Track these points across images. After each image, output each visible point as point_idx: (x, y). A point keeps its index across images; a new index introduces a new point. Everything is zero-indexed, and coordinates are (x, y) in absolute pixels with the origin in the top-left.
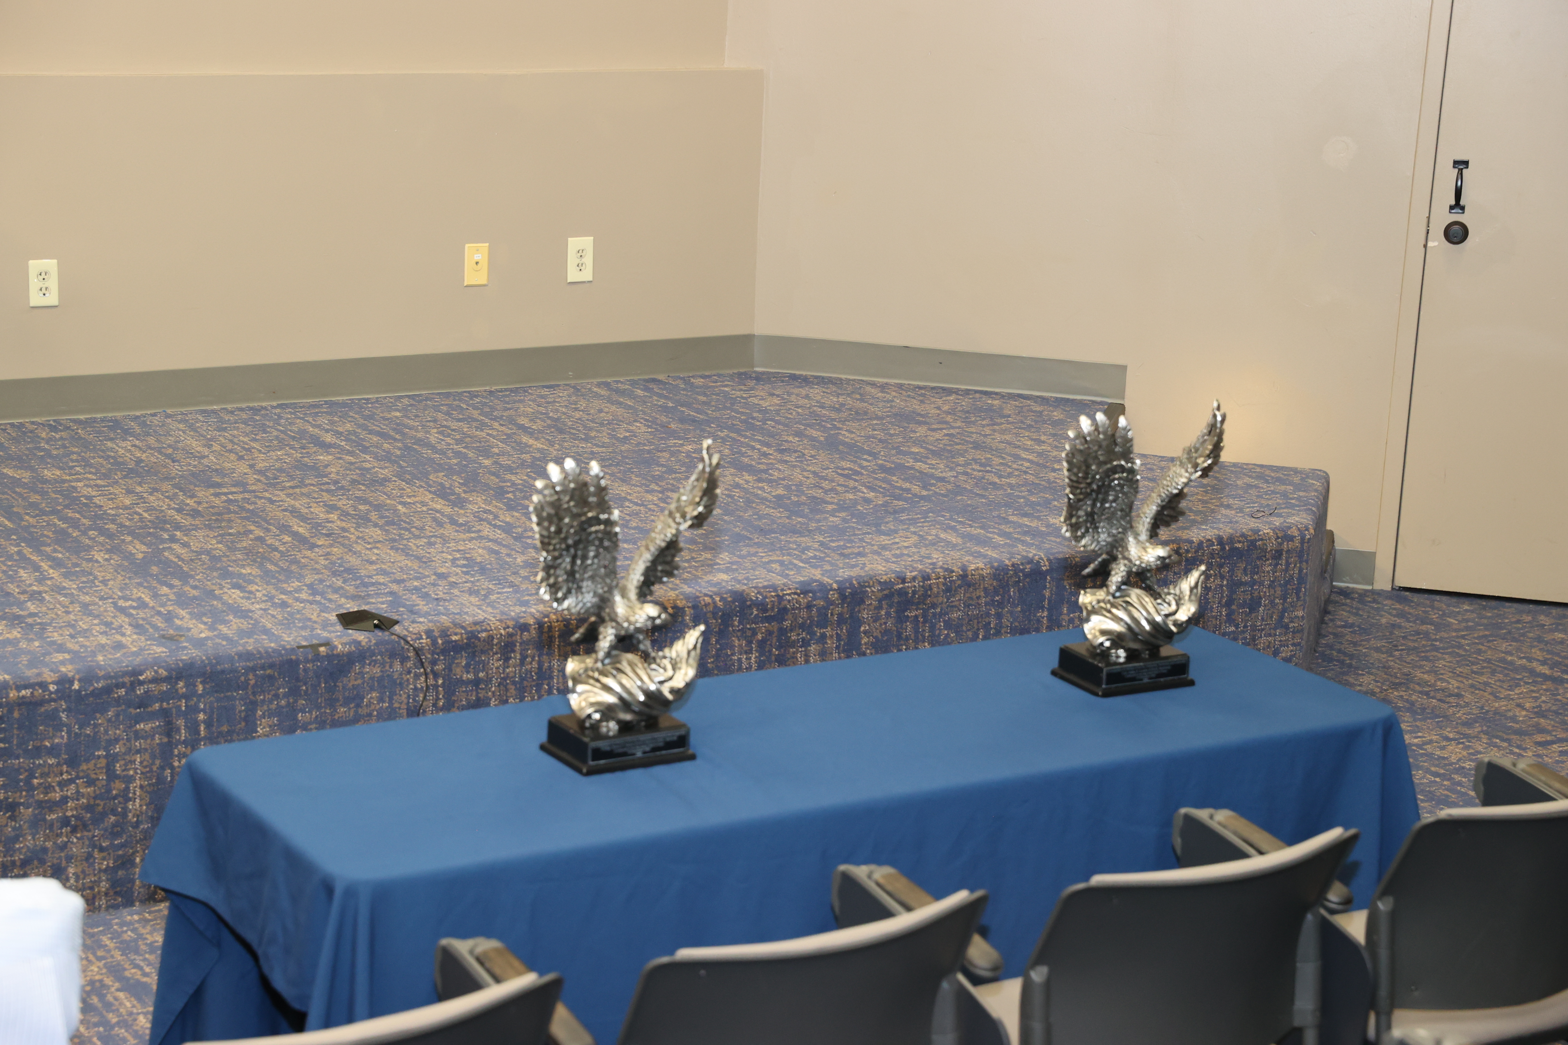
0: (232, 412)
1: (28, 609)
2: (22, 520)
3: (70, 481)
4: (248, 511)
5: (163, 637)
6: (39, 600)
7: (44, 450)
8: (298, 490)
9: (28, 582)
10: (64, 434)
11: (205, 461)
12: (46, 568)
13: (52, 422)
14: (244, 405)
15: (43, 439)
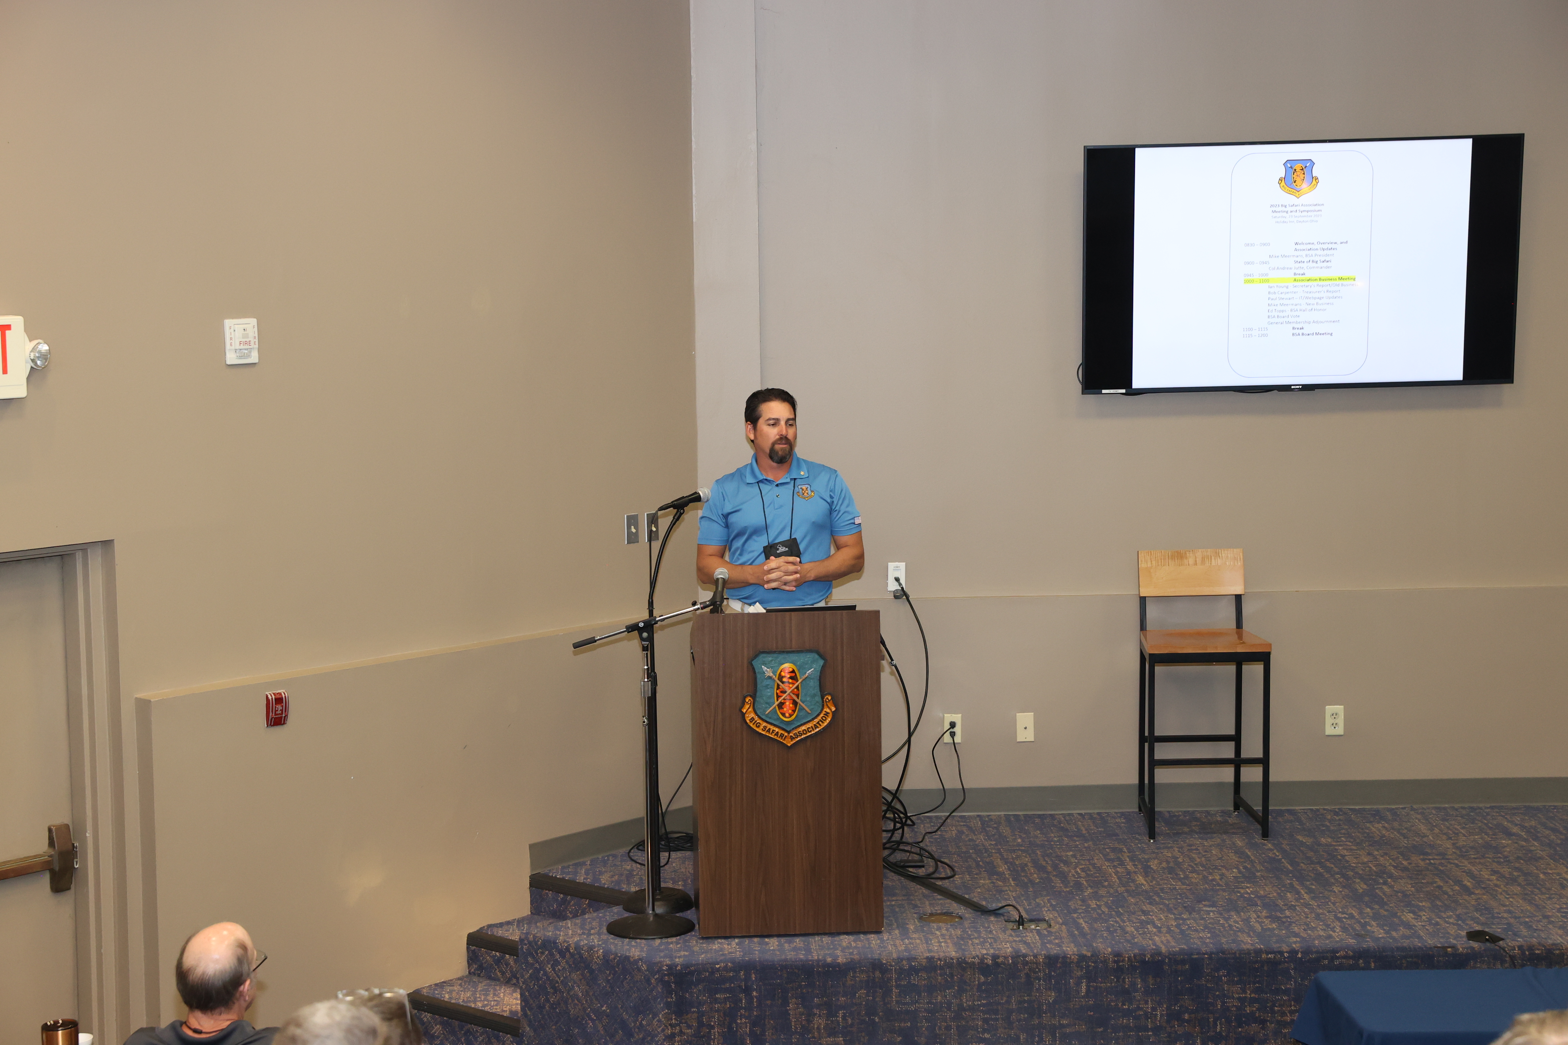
1: (1285, 914)
2: (1299, 866)
3: (1335, 846)
4: (1440, 870)
6: (1293, 910)
7: (1327, 826)
13: (1337, 810)
15: (1328, 819)
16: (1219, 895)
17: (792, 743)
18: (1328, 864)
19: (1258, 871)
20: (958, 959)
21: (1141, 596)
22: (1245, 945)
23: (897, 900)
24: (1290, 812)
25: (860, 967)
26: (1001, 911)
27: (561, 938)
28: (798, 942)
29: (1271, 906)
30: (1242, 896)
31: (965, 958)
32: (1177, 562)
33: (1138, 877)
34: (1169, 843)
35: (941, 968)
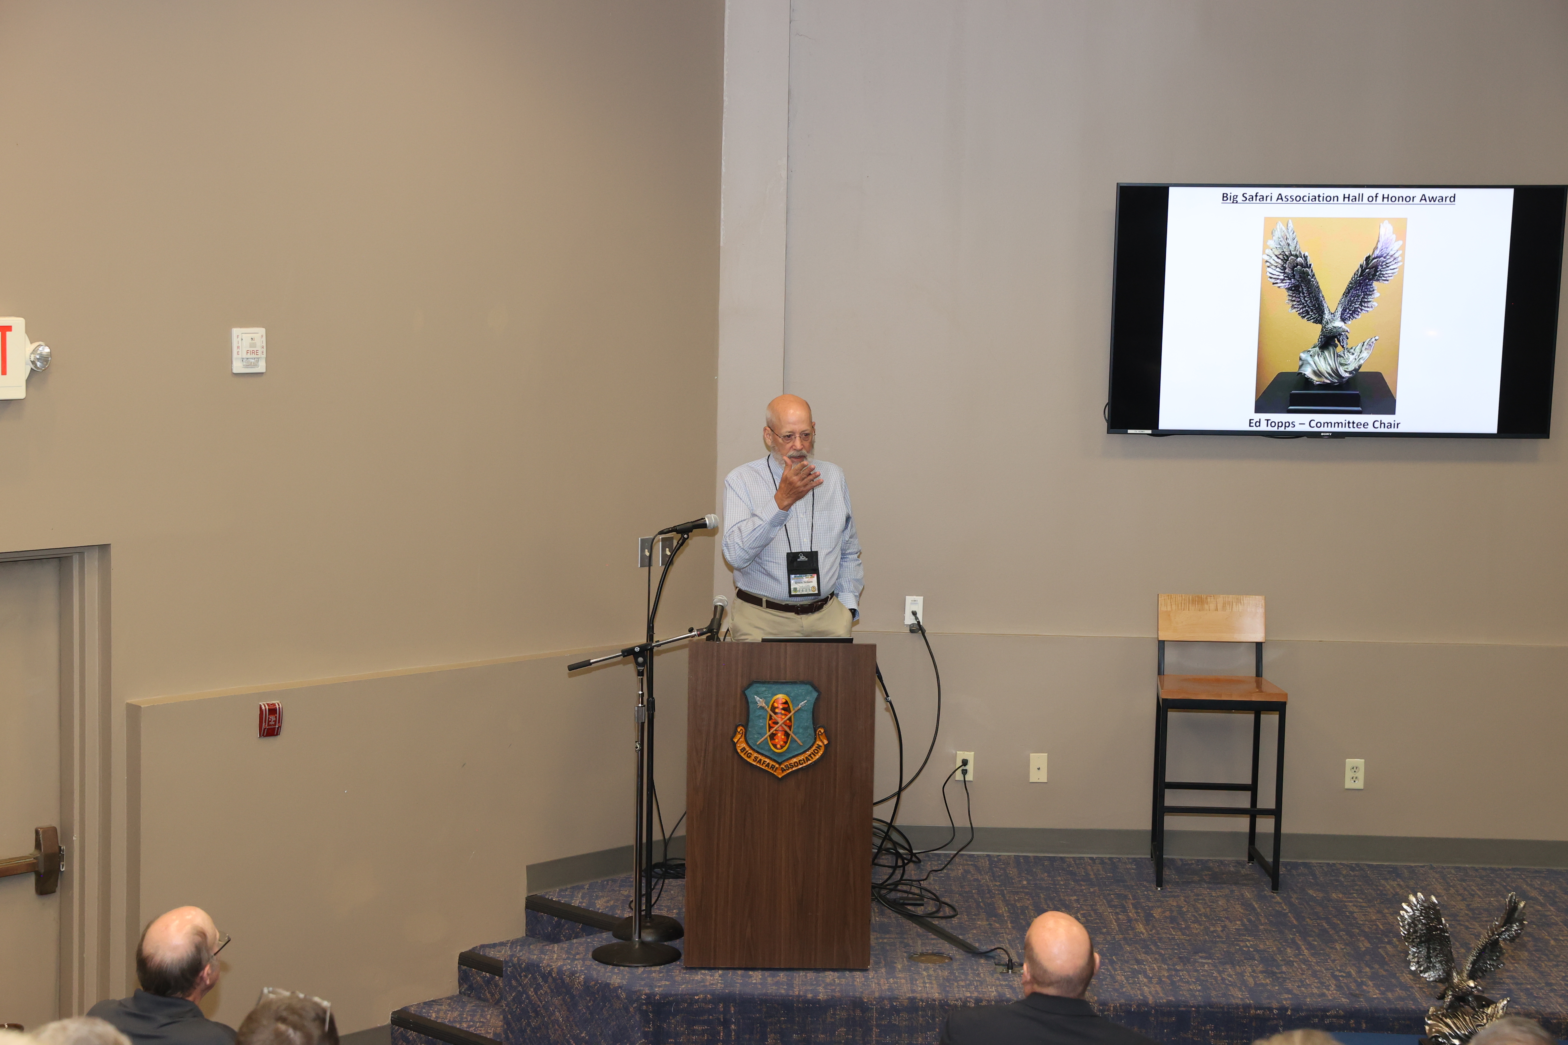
1: (1282, 969)
2: (1304, 921)
6: (1290, 966)
7: (1340, 881)
9: (1289, 955)
10: (1357, 873)
12: (1304, 949)
13: (1354, 865)
15: (1343, 875)
16: (1217, 947)
17: (783, 775)
18: (1335, 920)
19: (1262, 925)
20: (940, 1000)
21: (1160, 639)
22: (1234, 999)
23: (890, 938)
24: (1305, 865)
25: (841, 1005)
26: (991, 954)
27: (544, 962)
28: (782, 976)
29: (1268, 961)
30: (1241, 948)
31: (947, 1001)
32: (1198, 606)
33: (1139, 925)
34: (1176, 892)
35: (923, 1009)
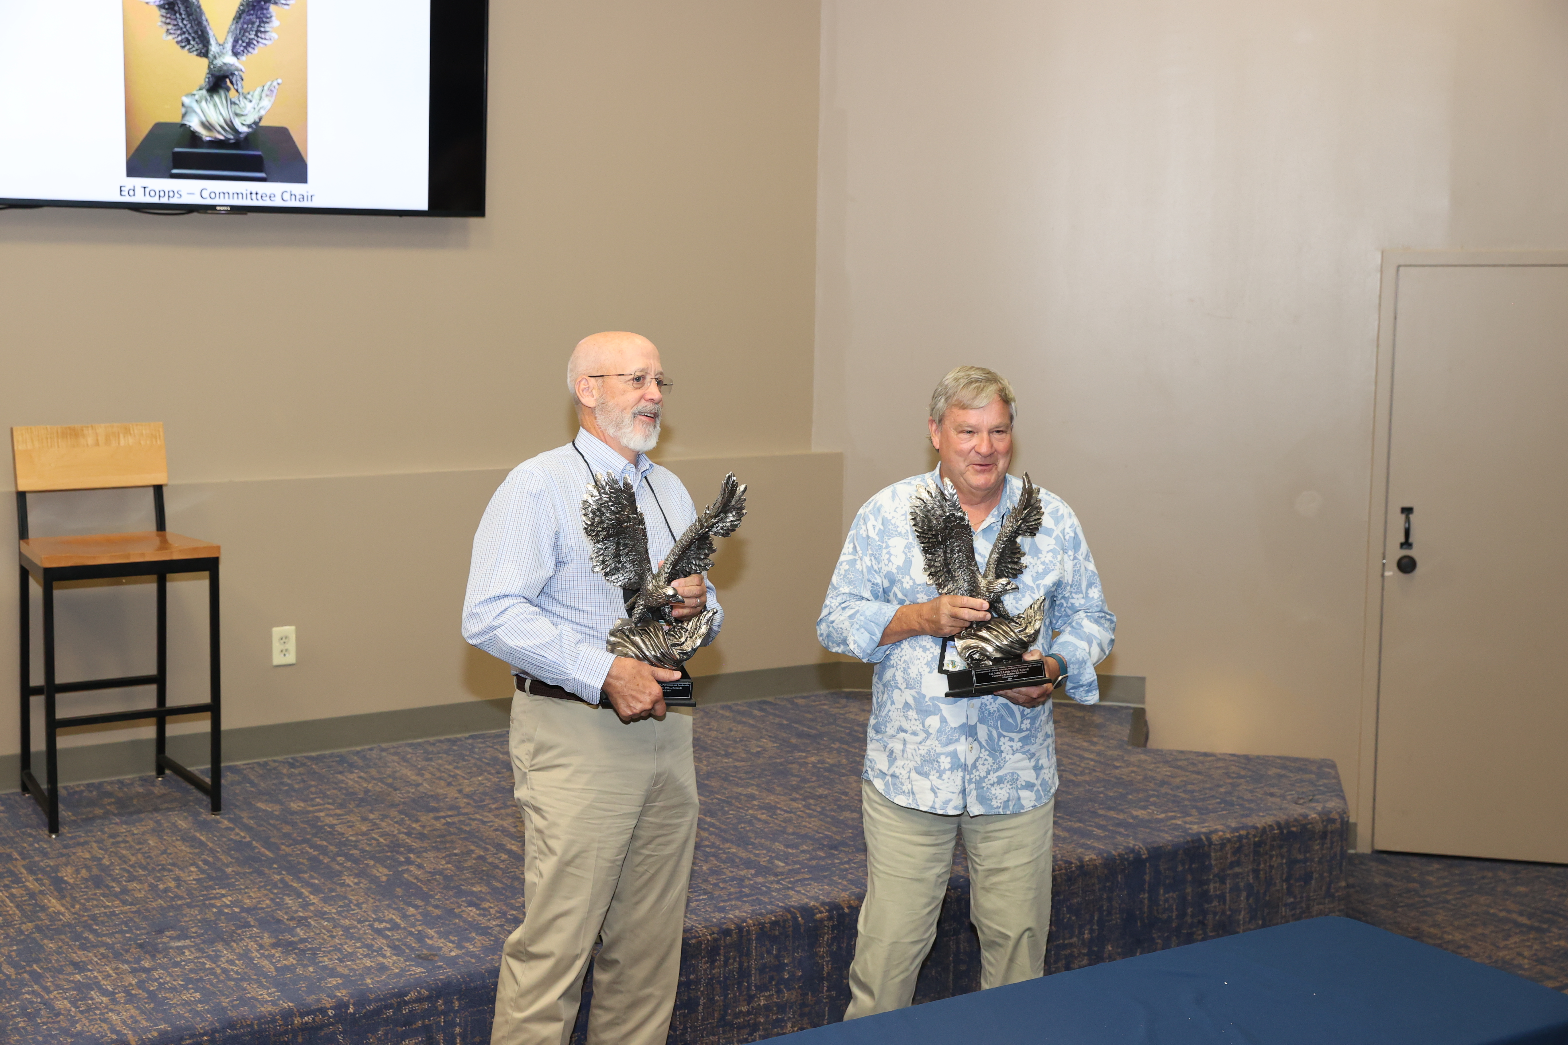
0: (433, 744)
1: (298, 935)
2: (279, 849)
3: (314, 812)
4: (465, 832)
5: (419, 956)
6: (306, 926)
7: (287, 785)
8: (503, 811)
9: (294, 908)
10: (301, 770)
11: (421, 789)
12: (307, 894)
13: (289, 760)
14: (442, 738)
15: (285, 774)
16: (185, 916)
18: (318, 842)
19: (227, 866)
21: (19, 490)
22: (261, 1005)
24: (231, 769)
29: (270, 923)
30: (220, 912)
32: (70, 441)
33: (49, 900)
34: (80, 837)
